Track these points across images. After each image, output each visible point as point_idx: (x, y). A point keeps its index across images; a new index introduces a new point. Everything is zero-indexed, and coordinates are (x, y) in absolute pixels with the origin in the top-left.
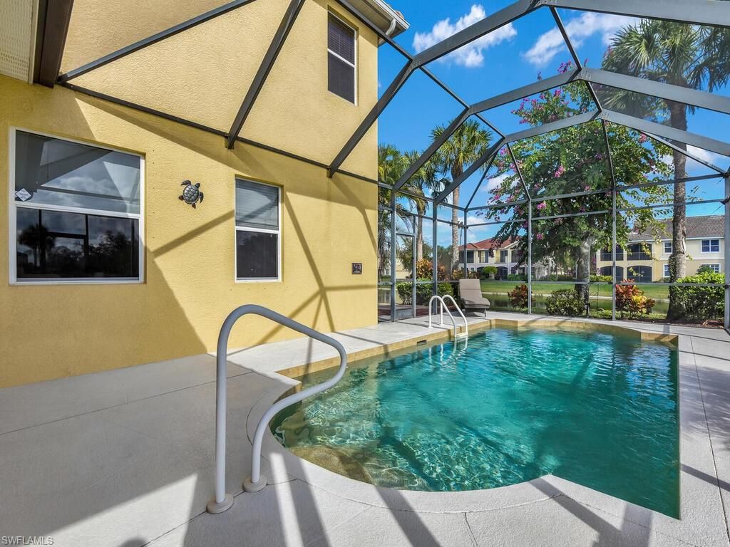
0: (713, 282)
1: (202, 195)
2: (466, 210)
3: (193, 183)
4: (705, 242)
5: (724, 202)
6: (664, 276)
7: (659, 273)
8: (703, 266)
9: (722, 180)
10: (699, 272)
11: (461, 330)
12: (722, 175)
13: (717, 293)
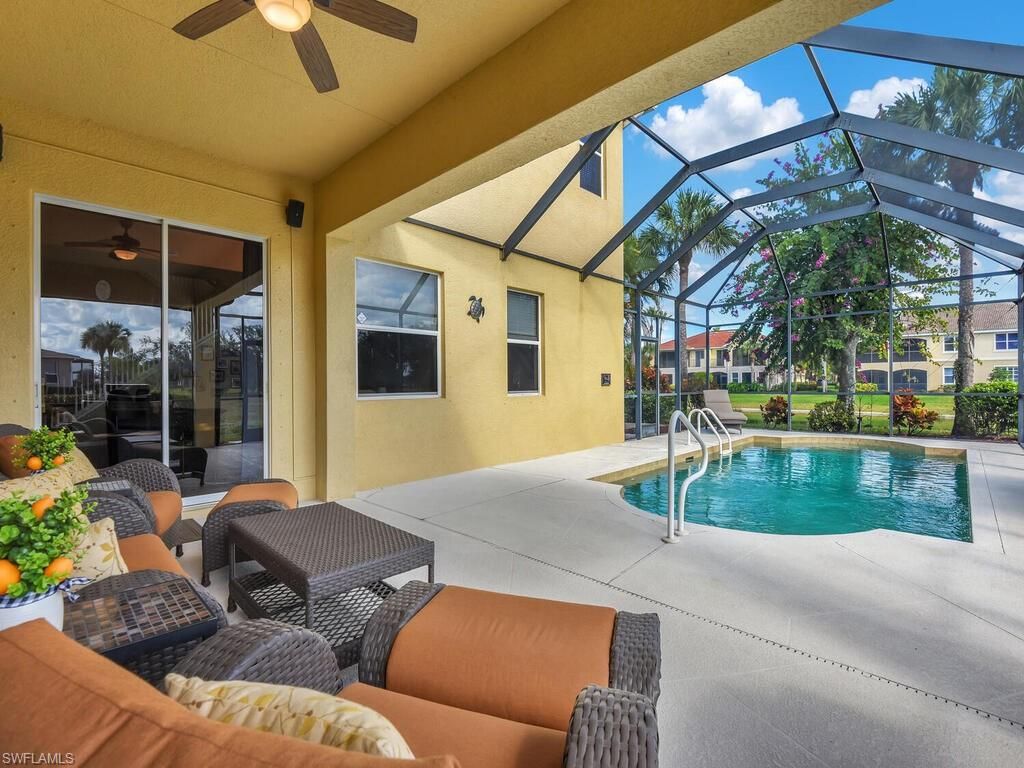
0: (1006, 391)
1: (483, 309)
2: (709, 307)
3: (478, 299)
4: (1000, 337)
5: (1016, 302)
6: (944, 384)
7: (937, 379)
8: (997, 369)
9: (1015, 277)
10: (993, 377)
11: (725, 447)
12: (1014, 271)
13: (1010, 404)
